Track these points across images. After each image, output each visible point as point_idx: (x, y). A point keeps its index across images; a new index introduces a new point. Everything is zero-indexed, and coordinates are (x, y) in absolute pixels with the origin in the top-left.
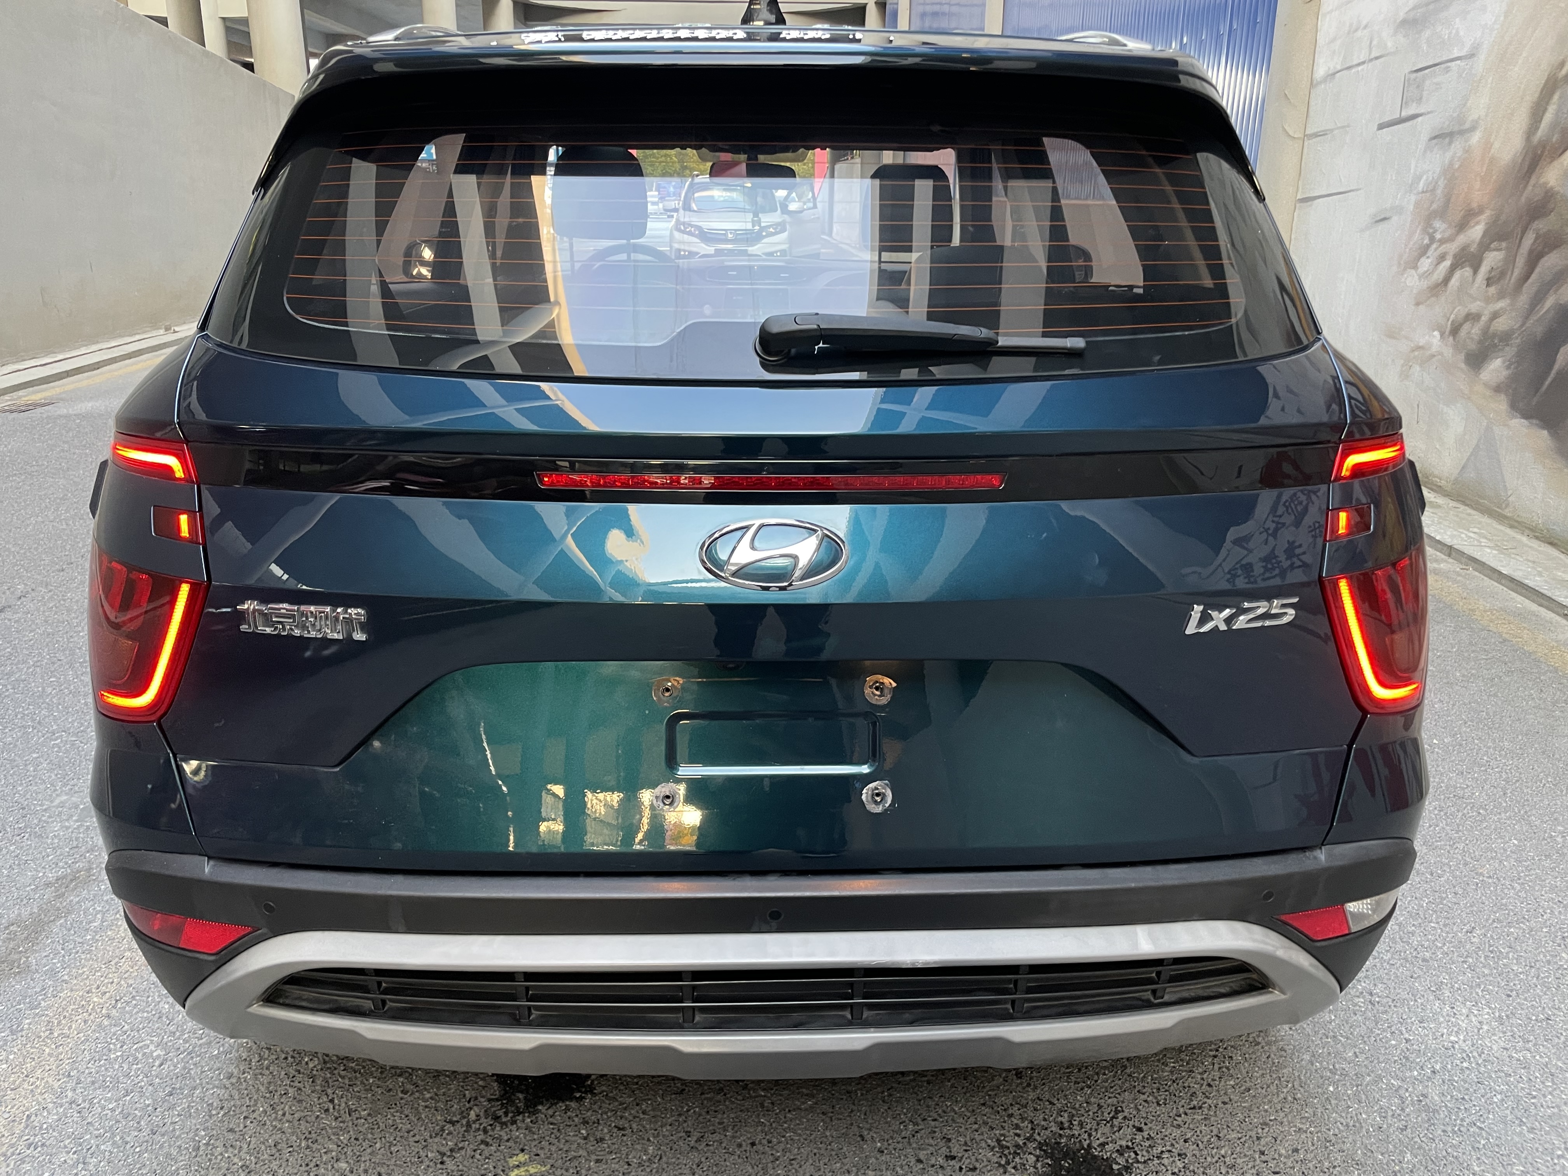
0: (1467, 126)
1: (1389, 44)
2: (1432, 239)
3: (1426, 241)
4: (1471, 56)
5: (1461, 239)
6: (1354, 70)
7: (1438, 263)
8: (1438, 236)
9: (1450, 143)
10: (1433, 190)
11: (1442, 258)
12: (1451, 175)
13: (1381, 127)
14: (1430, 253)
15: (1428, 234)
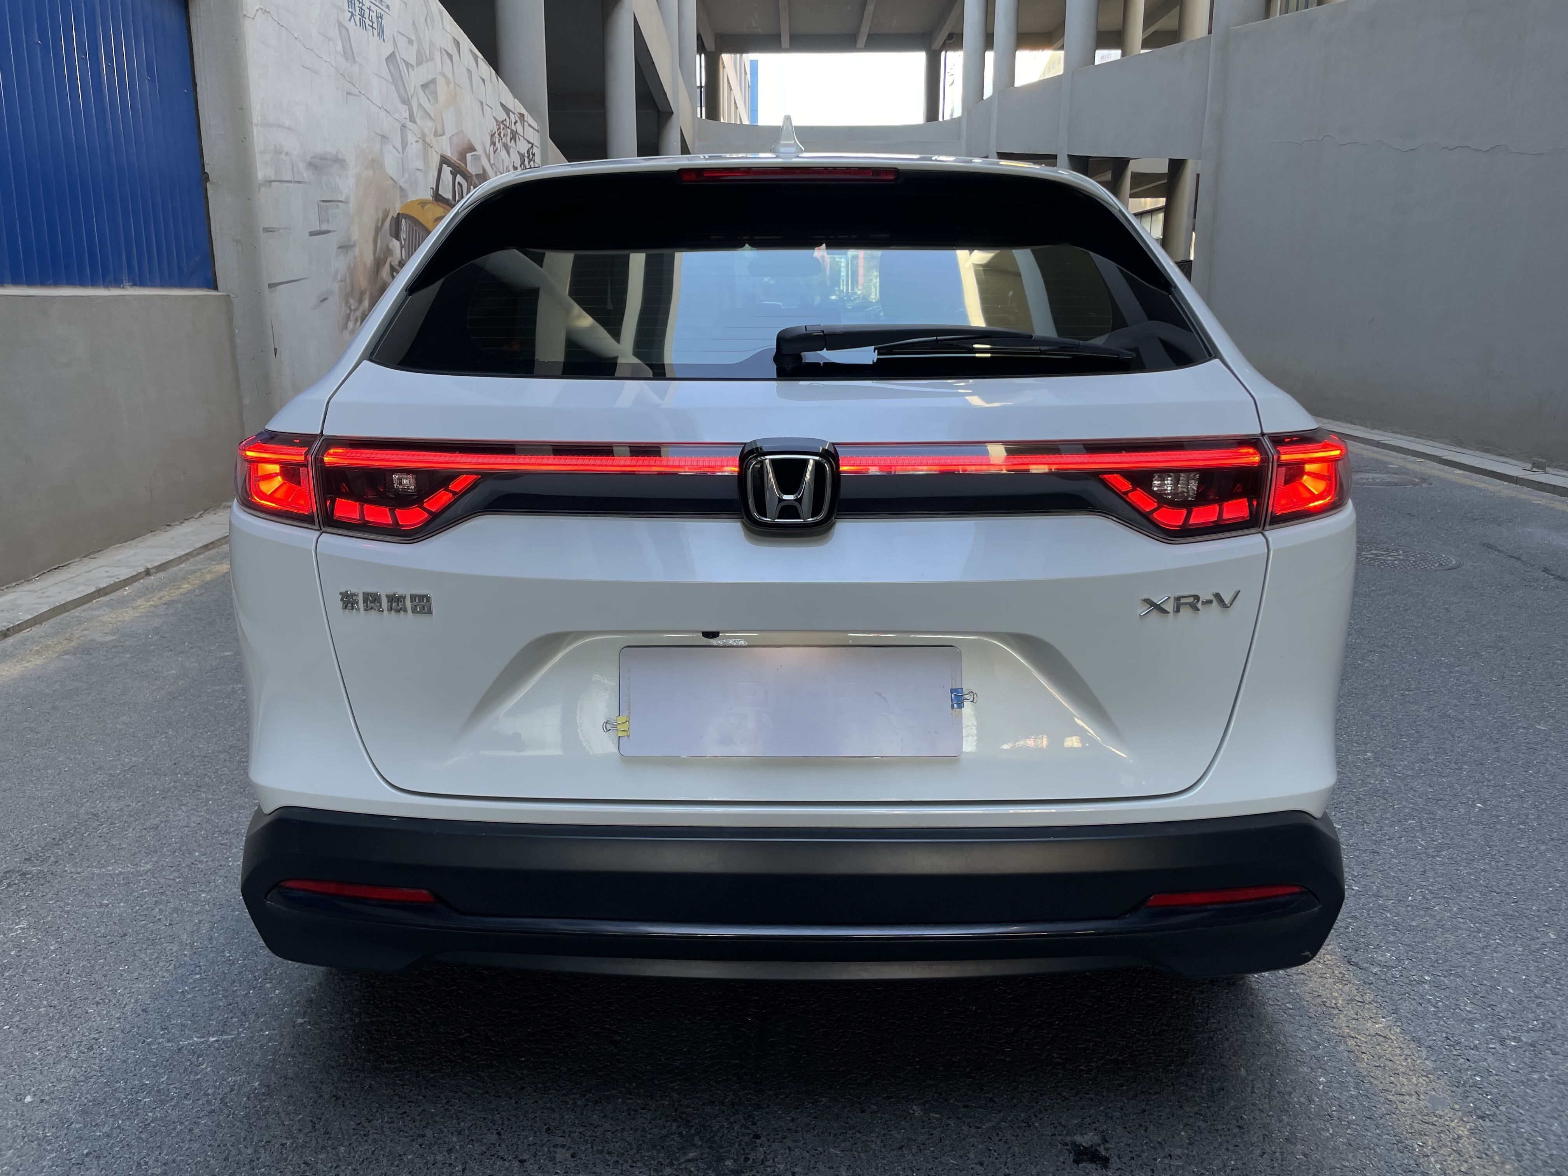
0: (352, 243)
1: (305, 175)
2: (350, 310)
3: (348, 311)
4: (346, 202)
5: (361, 309)
6: (286, 185)
7: (356, 324)
8: (353, 308)
9: (347, 253)
10: (345, 280)
11: (356, 320)
12: (352, 270)
13: (312, 234)
14: (352, 318)
15: (348, 307)
